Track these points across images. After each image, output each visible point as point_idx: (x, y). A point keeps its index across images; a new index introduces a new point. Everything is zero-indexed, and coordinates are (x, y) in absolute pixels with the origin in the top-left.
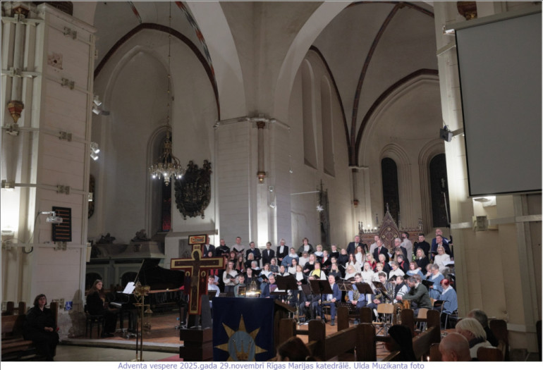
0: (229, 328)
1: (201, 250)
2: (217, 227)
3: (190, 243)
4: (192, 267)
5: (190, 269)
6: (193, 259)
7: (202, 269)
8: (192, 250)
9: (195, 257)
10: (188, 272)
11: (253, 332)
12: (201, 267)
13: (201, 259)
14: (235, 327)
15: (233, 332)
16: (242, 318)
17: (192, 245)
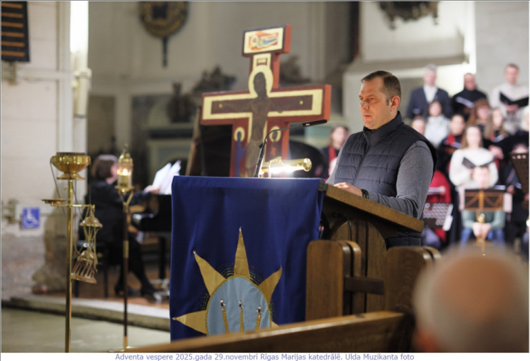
0: (211, 268)
1: (272, 68)
2: (470, 48)
3: (247, 50)
4: (249, 115)
5: (243, 122)
6: (253, 95)
7: (273, 121)
8: (251, 69)
9: (256, 88)
10: (240, 130)
11: (267, 281)
12: (272, 114)
13: (270, 95)
14: (224, 266)
15: (221, 278)
16: (241, 239)
17: (251, 56)
